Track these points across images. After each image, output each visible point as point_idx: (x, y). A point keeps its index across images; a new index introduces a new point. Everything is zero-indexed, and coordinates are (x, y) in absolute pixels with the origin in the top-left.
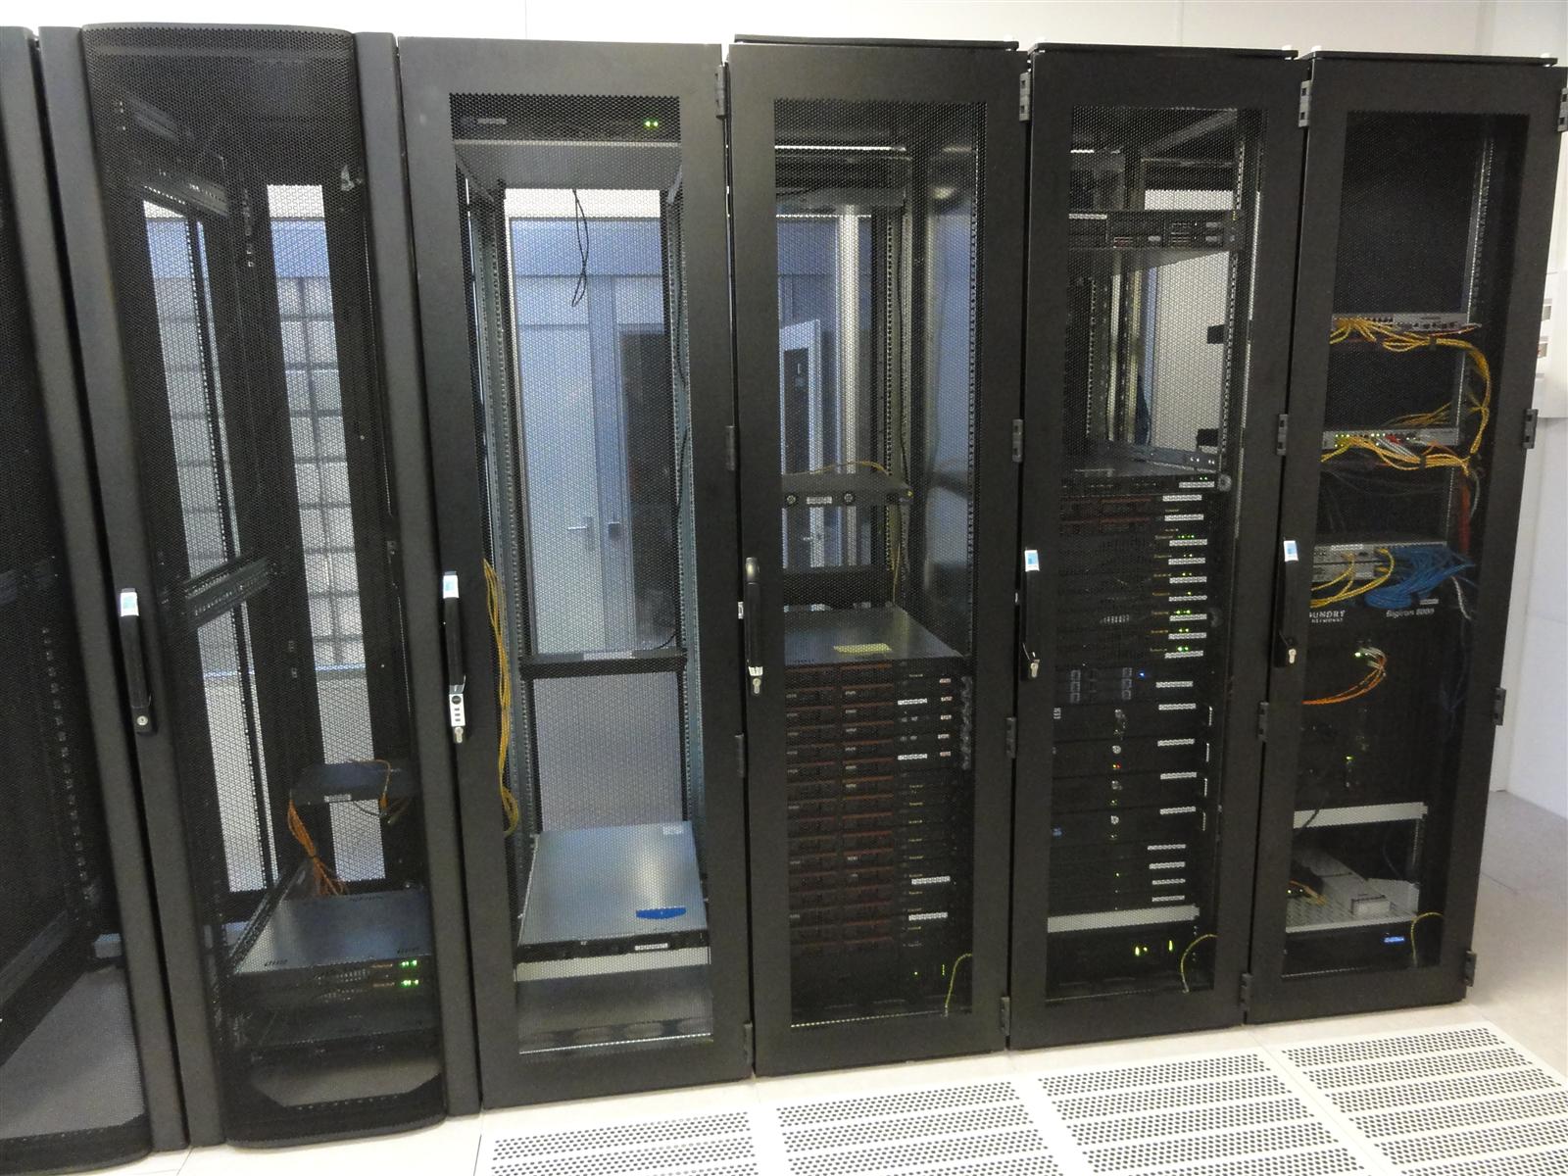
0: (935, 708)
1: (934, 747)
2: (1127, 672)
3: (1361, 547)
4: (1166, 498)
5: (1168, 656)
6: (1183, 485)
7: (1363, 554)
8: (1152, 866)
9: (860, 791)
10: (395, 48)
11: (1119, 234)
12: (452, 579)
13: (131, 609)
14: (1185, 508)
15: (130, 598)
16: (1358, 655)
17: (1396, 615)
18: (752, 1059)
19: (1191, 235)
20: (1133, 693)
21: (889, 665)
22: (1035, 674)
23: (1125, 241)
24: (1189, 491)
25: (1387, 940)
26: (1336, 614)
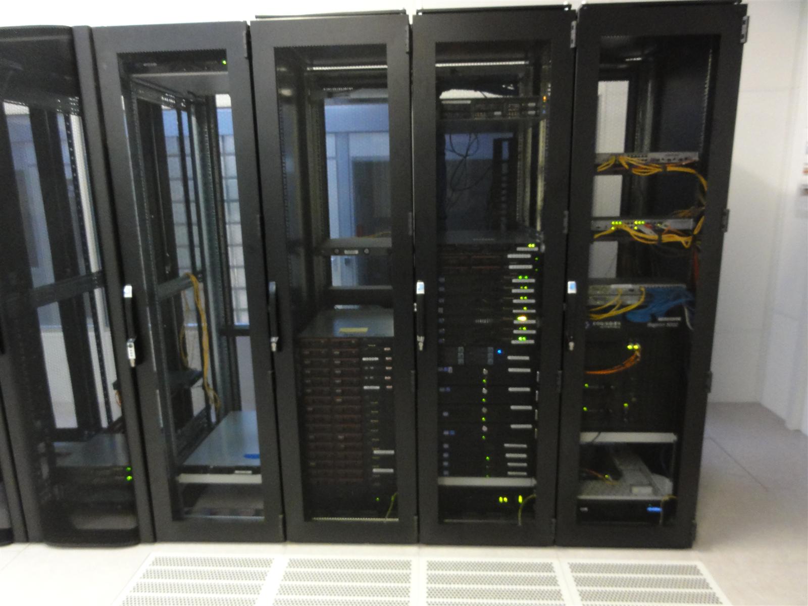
0: (382, 363)
1: (383, 384)
2: (490, 349)
3: (630, 286)
4: (510, 256)
5: (513, 342)
6: (519, 249)
7: (632, 290)
8: (507, 455)
9: (343, 403)
10: (91, 33)
11: (479, 111)
12: (129, 288)
14: (520, 261)
16: (630, 347)
17: (655, 325)
18: (283, 533)
19: (520, 111)
20: (494, 361)
21: (357, 339)
22: (421, 348)
23: (482, 115)
24: (521, 252)
25: (649, 509)
26: (615, 324)
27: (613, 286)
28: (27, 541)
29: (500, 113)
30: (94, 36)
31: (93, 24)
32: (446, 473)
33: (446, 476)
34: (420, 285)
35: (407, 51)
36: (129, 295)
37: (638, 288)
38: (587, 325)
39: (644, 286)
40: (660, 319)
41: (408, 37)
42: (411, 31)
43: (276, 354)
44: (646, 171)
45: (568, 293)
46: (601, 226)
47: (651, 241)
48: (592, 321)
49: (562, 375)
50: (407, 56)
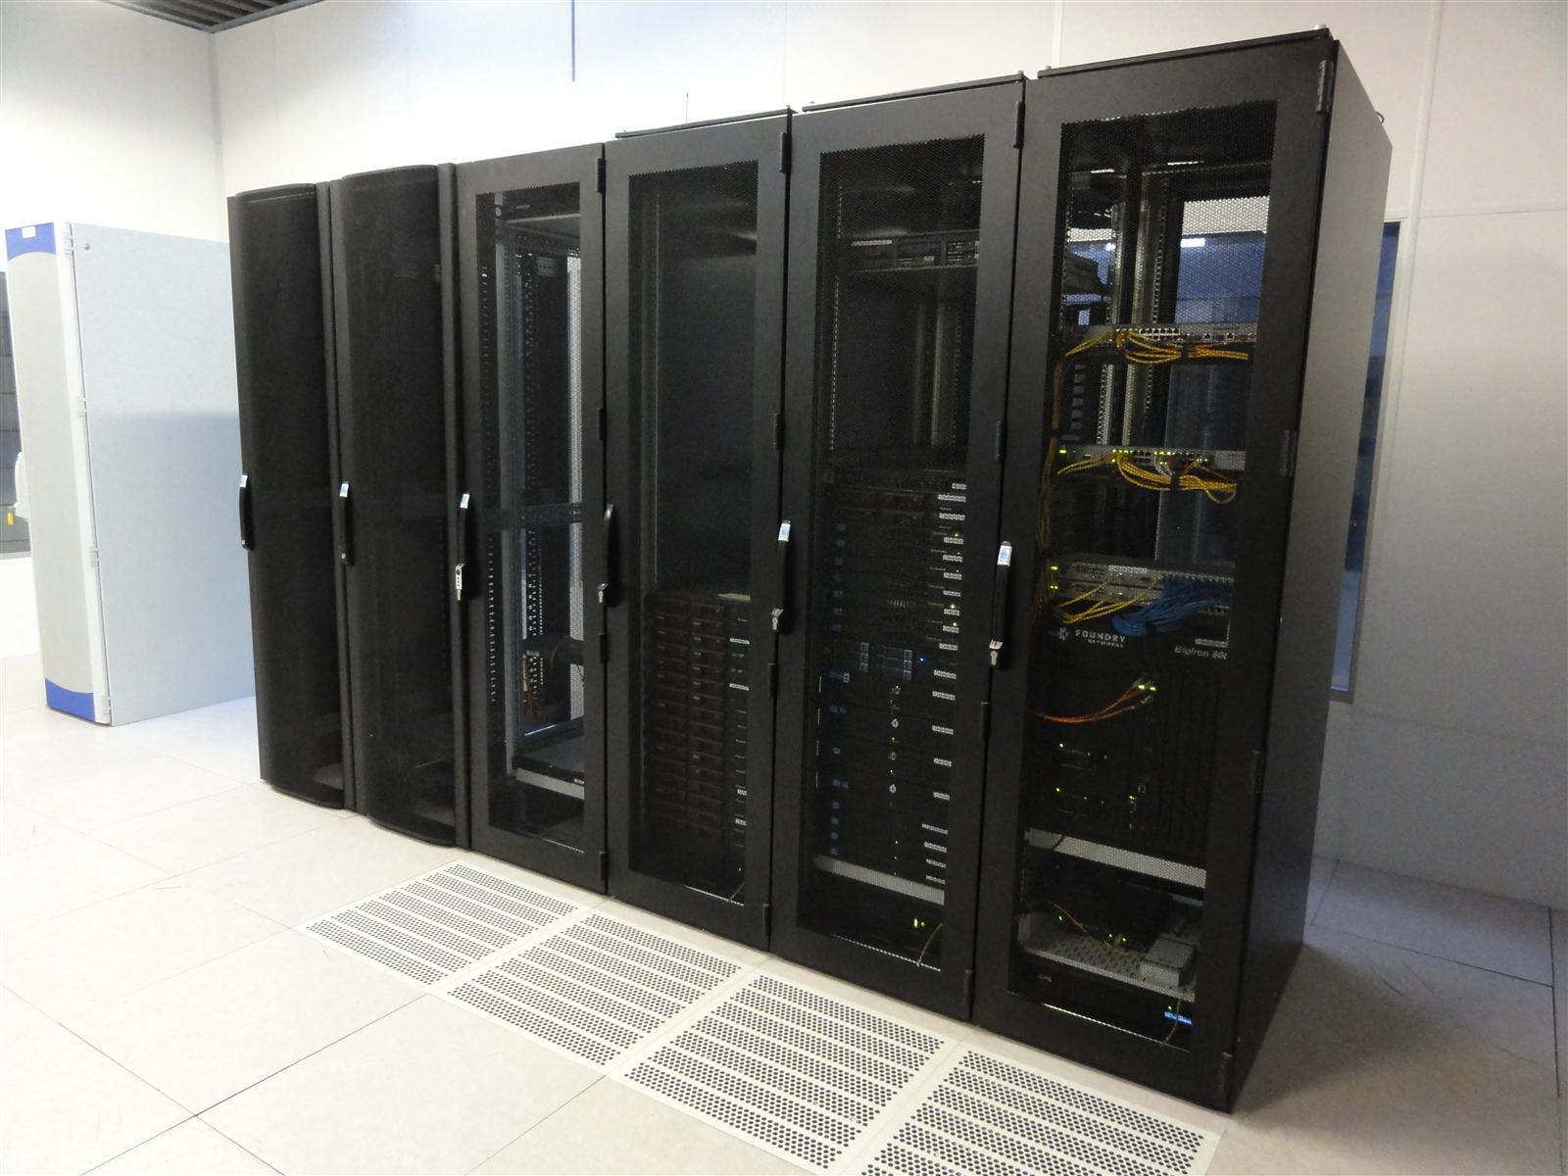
2: (908, 654)
3: (1144, 571)
4: (941, 497)
5: (941, 646)
6: (955, 486)
8: (927, 845)
9: (702, 703)
10: (454, 169)
11: (904, 255)
12: (466, 497)
13: (344, 493)
14: (956, 508)
15: (345, 487)
16: (1142, 687)
17: (1187, 652)
18: (603, 881)
19: (965, 254)
20: (913, 675)
21: (723, 608)
22: (775, 627)
23: (907, 262)
24: (959, 492)
25: (1168, 1015)
26: (1115, 638)
27: (1112, 568)
28: (354, 809)
29: (932, 258)
30: (459, 174)
31: (457, 161)
32: (834, 852)
33: (833, 857)
34: (785, 527)
35: (780, 169)
36: (464, 505)
37: (1157, 575)
38: (1064, 634)
39: (1168, 573)
40: (1198, 641)
41: (781, 148)
42: (788, 139)
43: (609, 610)
44: (1157, 356)
45: (999, 563)
46: (1092, 456)
47: (1161, 485)
48: (1072, 628)
49: (988, 709)
50: (783, 176)
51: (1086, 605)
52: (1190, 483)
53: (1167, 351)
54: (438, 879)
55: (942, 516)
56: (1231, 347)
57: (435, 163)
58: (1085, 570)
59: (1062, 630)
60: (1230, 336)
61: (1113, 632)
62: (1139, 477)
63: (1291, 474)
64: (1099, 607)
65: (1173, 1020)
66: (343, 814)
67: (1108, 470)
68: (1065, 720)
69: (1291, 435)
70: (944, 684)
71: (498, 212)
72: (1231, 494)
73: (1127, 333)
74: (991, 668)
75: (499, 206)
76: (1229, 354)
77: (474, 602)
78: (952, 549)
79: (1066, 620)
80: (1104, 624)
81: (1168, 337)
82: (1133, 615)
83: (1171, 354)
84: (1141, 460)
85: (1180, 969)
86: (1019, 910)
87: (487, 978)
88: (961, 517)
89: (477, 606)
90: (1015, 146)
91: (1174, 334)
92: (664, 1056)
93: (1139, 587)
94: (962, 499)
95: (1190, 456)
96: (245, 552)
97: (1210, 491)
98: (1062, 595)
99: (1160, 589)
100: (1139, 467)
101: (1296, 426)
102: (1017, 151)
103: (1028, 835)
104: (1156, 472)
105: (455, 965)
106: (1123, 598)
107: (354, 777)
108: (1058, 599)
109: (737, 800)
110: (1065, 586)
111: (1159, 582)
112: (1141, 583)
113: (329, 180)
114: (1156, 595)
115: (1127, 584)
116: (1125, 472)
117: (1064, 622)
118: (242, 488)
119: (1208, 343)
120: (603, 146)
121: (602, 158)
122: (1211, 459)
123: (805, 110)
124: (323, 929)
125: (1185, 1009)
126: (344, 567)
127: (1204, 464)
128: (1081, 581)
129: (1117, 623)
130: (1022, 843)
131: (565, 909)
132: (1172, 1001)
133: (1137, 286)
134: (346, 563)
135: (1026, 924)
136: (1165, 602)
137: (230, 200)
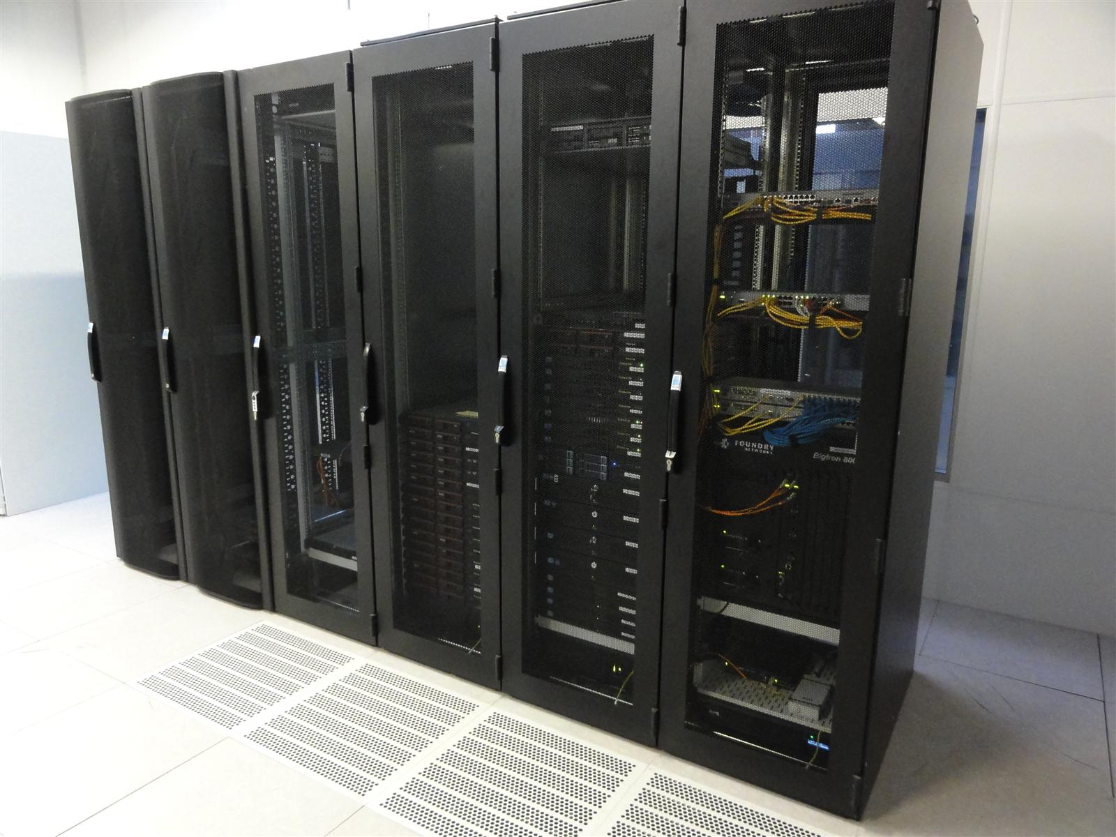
2: (604, 460)
3: (788, 393)
4: (626, 335)
5: (629, 453)
6: (638, 326)
7: (791, 400)
8: (621, 609)
9: (446, 498)
10: (236, 75)
11: (591, 138)
12: (258, 339)
13: (165, 336)
14: (638, 343)
15: (166, 331)
16: (787, 485)
17: (824, 458)
18: (374, 636)
19: (641, 136)
20: (608, 476)
21: (459, 424)
22: (497, 441)
23: (596, 143)
24: (639, 330)
25: (811, 742)
26: (766, 447)
27: (763, 391)
28: (187, 580)
29: (615, 140)
30: (240, 79)
31: (238, 69)
32: (550, 613)
33: (549, 617)
34: (503, 361)
35: (491, 68)
36: (257, 344)
37: (799, 396)
38: (726, 444)
39: (807, 395)
40: (832, 449)
41: (491, 51)
42: (496, 43)
43: (371, 427)
44: (797, 217)
45: (672, 388)
46: (747, 300)
47: (802, 324)
48: (731, 439)
49: (666, 505)
50: (493, 74)
51: (743, 420)
52: (825, 322)
53: (804, 213)
54: (247, 637)
55: (628, 350)
56: (857, 209)
57: (221, 70)
58: (741, 393)
59: (725, 440)
60: (856, 200)
61: (764, 442)
62: (783, 318)
63: (907, 315)
64: (752, 423)
65: (815, 747)
66: (179, 585)
67: (758, 311)
68: (728, 513)
69: (907, 282)
70: (632, 484)
71: (275, 110)
72: (858, 330)
73: (772, 199)
74: (668, 473)
75: (275, 105)
76: (855, 215)
77: (267, 420)
78: (636, 376)
79: (727, 432)
80: (756, 436)
81: (806, 202)
82: (781, 429)
83: (809, 216)
84: (785, 303)
85: (820, 706)
86: (693, 658)
87: (278, 722)
88: (641, 351)
89: (271, 424)
90: (678, 44)
91: (810, 199)
92: (413, 786)
93: (786, 406)
94: (642, 336)
95: (825, 299)
96: (94, 384)
97: (841, 328)
98: (723, 412)
99: (800, 408)
100: (783, 309)
101: (911, 276)
102: (681, 48)
103: (700, 602)
104: (797, 314)
105: (252, 711)
106: (772, 415)
107: (185, 555)
108: (720, 416)
109: (475, 573)
110: (725, 406)
111: (801, 402)
112: (786, 403)
113: (141, 87)
114: (798, 412)
115: (774, 403)
116: (772, 314)
117: (727, 435)
118: (89, 333)
119: (839, 207)
120: (351, 53)
121: (350, 63)
122: (842, 300)
123: (510, 18)
124: (151, 683)
125: (824, 738)
126: (169, 395)
127: (835, 306)
128: (739, 401)
129: (767, 435)
130: (694, 608)
131: (343, 660)
132: (814, 732)
133: (782, 161)
134: (170, 391)
135: (699, 670)
136: (805, 420)
137: (67, 103)
